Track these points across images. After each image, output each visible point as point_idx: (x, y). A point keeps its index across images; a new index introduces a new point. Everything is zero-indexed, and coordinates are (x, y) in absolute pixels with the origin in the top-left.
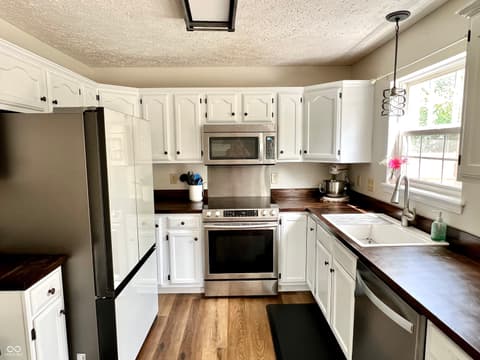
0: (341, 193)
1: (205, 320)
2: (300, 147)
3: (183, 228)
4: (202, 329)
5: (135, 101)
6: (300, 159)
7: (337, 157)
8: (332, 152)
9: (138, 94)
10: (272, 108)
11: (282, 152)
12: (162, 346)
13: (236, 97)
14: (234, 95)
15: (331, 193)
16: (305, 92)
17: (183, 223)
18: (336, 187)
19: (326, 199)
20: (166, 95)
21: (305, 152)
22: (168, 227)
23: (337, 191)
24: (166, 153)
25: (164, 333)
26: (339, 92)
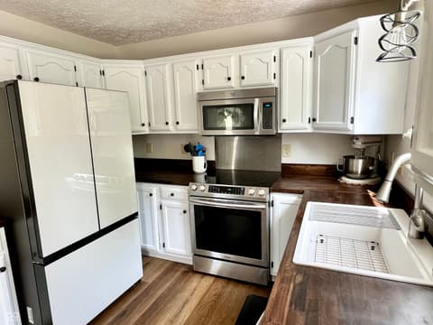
0: (366, 173)
1: (179, 295)
2: (308, 115)
3: (172, 199)
4: (169, 306)
5: (140, 73)
6: (309, 129)
7: (350, 126)
8: (344, 120)
9: (143, 66)
10: (274, 68)
11: (284, 121)
12: (123, 314)
13: (233, 59)
14: (231, 57)
15: (352, 173)
16: (316, 42)
17: (172, 195)
18: (358, 165)
19: (345, 179)
20: (165, 64)
21: (314, 120)
22: (161, 197)
23: (360, 171)
24: (167, 123)
25: (135, 300)
26: (354, 35)
